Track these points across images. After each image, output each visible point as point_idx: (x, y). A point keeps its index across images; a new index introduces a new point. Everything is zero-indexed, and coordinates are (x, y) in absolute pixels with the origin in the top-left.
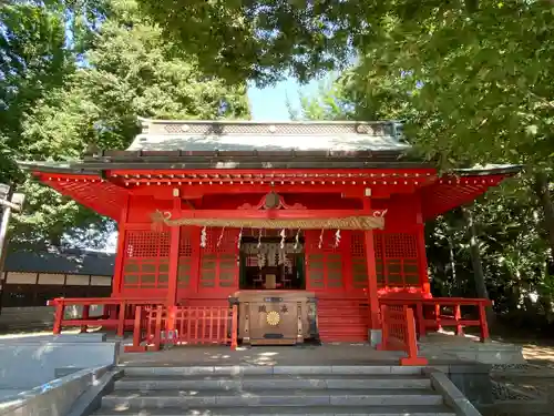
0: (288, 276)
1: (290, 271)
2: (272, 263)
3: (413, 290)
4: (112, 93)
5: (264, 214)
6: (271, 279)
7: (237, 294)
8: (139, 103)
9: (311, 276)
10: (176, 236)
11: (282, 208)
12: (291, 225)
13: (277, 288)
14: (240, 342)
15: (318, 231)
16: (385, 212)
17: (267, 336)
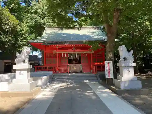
0: (78, 61)
1: (79, 60)
2: (74, 58)
3: (101, 63)
4: (36, 20)
5: (73, 51)
6: (75, 62)
7: (69, 65)
8: (43, 21)
9: (82, 61)
10: (57, 55)
11: (76, 50)
12: (78, 53)
13: (76, 64)
14: (69, 72)
15: (83, 54)
17: (74, 71)
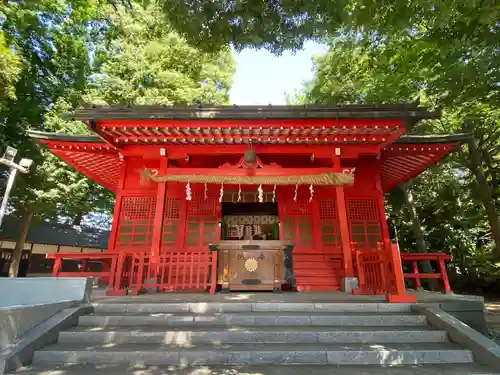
5: (243, 172)
11: (259, 167)
12: (268, 181)
15: (293, 187)
16: (354, 170)
17: (246, 282)
